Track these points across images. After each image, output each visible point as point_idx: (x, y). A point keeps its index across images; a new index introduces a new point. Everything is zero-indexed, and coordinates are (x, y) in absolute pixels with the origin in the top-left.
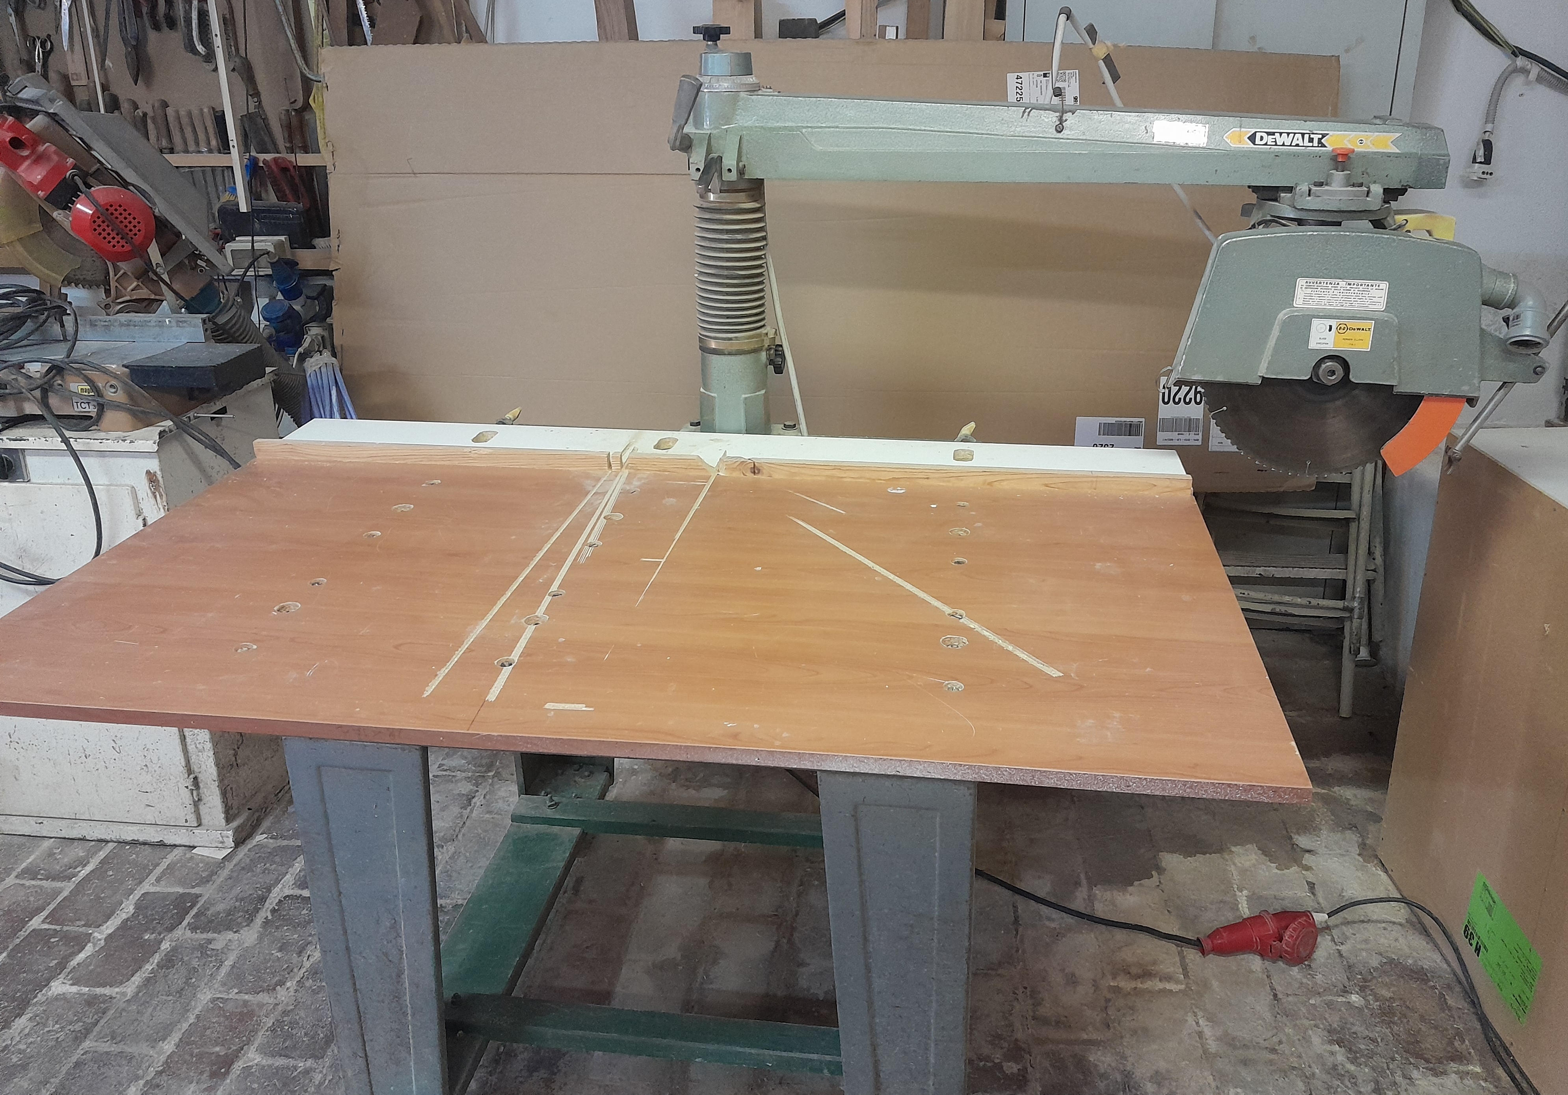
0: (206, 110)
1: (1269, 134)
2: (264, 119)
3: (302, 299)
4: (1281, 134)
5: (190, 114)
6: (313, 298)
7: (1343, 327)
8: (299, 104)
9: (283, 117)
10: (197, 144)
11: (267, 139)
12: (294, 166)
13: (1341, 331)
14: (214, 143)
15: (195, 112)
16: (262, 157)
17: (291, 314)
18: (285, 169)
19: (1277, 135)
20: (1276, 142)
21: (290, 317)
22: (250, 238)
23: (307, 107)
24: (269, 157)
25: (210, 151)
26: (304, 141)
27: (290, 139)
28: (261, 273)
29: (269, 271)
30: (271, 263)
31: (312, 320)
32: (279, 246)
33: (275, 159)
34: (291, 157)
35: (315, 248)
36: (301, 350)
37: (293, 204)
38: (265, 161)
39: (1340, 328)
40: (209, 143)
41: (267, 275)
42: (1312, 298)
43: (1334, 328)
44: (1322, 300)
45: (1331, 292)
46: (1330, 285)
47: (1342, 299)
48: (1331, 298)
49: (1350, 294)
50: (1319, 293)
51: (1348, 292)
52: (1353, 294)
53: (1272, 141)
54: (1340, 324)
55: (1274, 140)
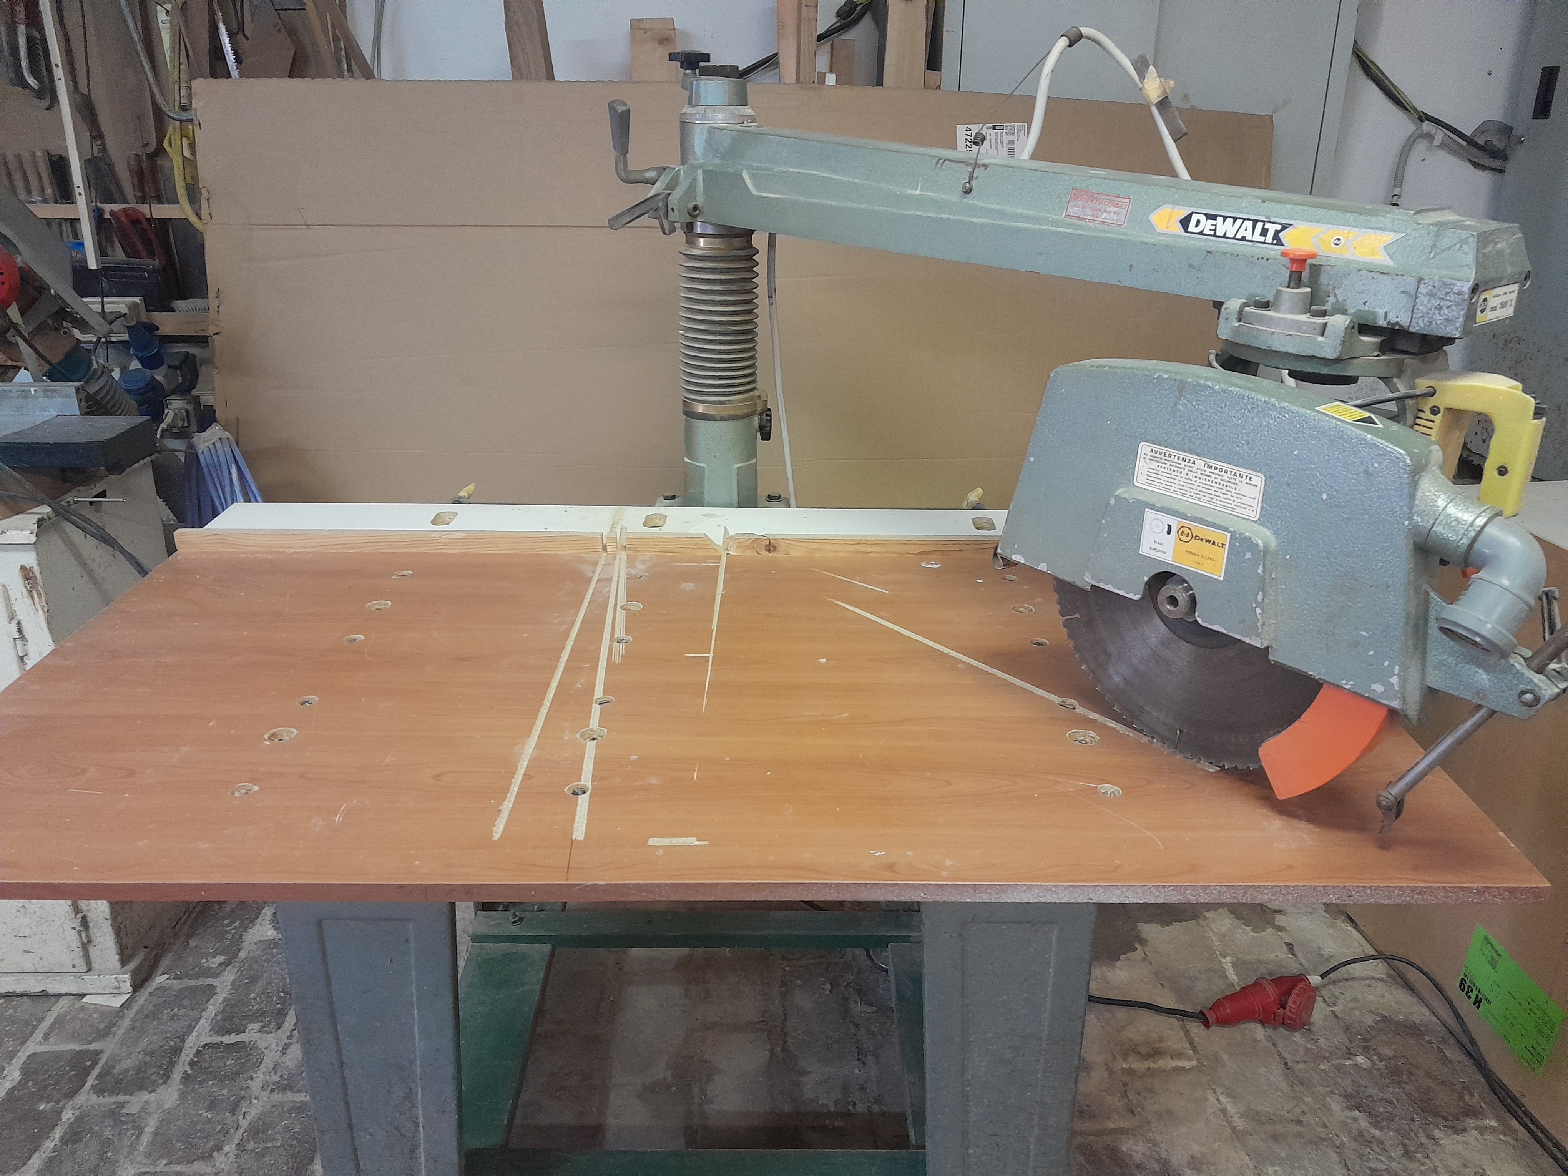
0: (39, 154)
1: (1210, 216)
2: (109, 165)
3: (163, 369)
5: (19, 158)
6: (175, 368)
8: (153, 146)
9: (133, 163)
10: (29, 192)
11: (112, 187)
12: (148, 219)
13: (1184, 538)
14: (49, 191)
15: (26, 156)
16: (107, 208)
17: (153, 386)
18: (136, 221)
19: (1220, 219)
21: (153, 389)
22: (100, 300)
23: (160, 151)
24: (116, 207)
25: (45, 201)
26: (158, 190)
27: (141, 188)
28: (113, 339)
29: (126, 337)
30: (128, 327)
31: (173, 392)
32: (133, 307)
33: (124, 211)
34: (145, 209)
35: (174, 311)
36: (163, 425)
37: (147, 260)
38: (112, 213)
39: (1182, 533)
40: (42, 191)
41: (120, 342)
42: (1159, 477)
43: (1174, 530)
44: (1171, 484)
45: (1184, 474)
46: (1183, 463)
47: (1199, 488)
48: (1183, 484)
49: (1210, 482)
50: (1168, 471)
51: (1208, 478)
52: (1213, 484)
53: (1211, 230)
54: (1183, 527)
55: (1213, 228)
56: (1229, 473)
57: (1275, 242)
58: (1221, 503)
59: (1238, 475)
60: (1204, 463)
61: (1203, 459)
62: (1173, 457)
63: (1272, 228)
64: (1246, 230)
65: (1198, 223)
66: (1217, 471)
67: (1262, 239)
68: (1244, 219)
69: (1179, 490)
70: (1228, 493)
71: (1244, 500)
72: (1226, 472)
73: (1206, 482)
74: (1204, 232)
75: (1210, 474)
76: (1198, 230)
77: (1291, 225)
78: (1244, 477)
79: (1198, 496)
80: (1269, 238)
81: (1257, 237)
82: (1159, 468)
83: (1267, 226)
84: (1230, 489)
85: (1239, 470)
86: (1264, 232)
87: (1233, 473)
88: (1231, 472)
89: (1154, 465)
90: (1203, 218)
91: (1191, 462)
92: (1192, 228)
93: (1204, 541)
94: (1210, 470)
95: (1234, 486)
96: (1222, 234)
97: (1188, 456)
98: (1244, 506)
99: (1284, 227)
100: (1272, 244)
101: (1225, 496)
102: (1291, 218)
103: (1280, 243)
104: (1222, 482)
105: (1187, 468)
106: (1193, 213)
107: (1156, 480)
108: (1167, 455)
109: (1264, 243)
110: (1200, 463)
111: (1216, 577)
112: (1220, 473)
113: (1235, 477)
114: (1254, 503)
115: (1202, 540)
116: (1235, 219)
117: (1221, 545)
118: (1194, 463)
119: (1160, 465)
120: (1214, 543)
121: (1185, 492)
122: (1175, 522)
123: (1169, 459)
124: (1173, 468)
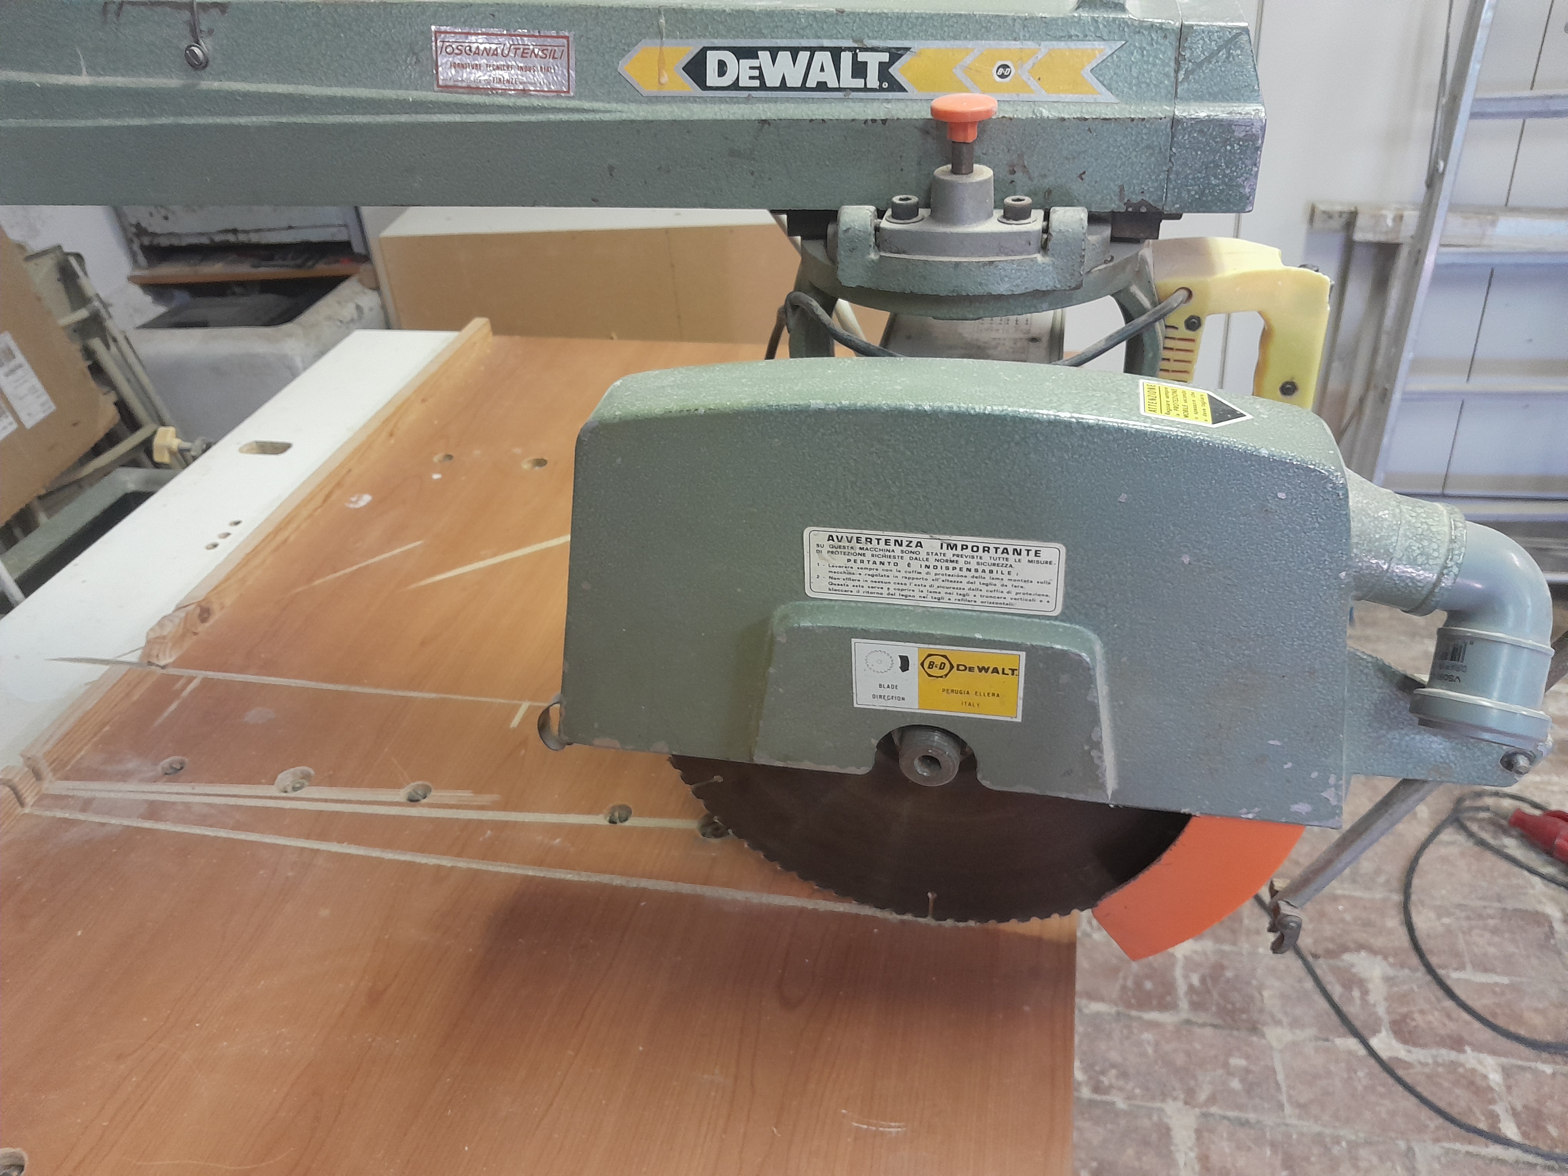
1: (742, 53)
4: (774, 52)
7: (938, 660)
13: (935, 671)
20: (761, 77)
39: (931, 665)
42: (852, 577)
43: (914, 663)
44: (880, 585)
45: (902, 565)
46: (898, 548)
47: (936, 584)
48: (904, 581)
49: (957, 571)
50: (871, 566)
51: (951, 565)
52: (964, 573)
53: (751, 78)
54: (930, 655)
55: (756, 73)
56: (992, 550)
57: (885, 85)
58: (985, 599)
59: (1011, 551)
60: (940, 542)
61: (937, 536)
62: (875, 542)
63: (873, 60)
64: (822, 70)
65: (722, 68)
66: (968, 552)
67: (859, 83)
68: (812, 50)
69: (897, 592)
70: (994, 582)
71: (1028, 588)
72: (986, 550)
73: (950, 572)
74: (741, 85)
75: (955, 558)
76: (727, 80)
77: (907, 49)
78: (1024, 553)
79: (937, 596)
80: (873, 80)
81: (847, 80)
82: (852, 564)
83: (862, 57)
84: (1000, 576)
85: (1011, 544)
86: (860, 69)
87: (1000, 551)
88: (996, 549)
89: (841, 560)
90: (729, 58)
91: (913, 544)
92: (712, 78)
93: (976, 669)
94: (954, 551)
95: (1006, 571)
96: (778, 85)
97: (905, 537)
98: (1030, 597)
99: (896, 55)
100: (881, 89)
101: (990, 588)
102: (905, 37)
103: (896, 86)
104: (980, 568)
105: (907, 557)
106: (705, 50)
107: (849, 582)
108: (863, 540)
109: (865, 89)
110: (931, 544)
111: (1009, 719)
112: (975, 554)
113: (1005, 555)
114: (1050, 590)
115: (971, 669)
116: (795, 52)
117: (1010, 672)
118: (919, 545)
119: (852, 558)
120: (995, 670)
121: (912, 593)
122: (913, 652)
123: (869, 546)
124: (878, 560)
